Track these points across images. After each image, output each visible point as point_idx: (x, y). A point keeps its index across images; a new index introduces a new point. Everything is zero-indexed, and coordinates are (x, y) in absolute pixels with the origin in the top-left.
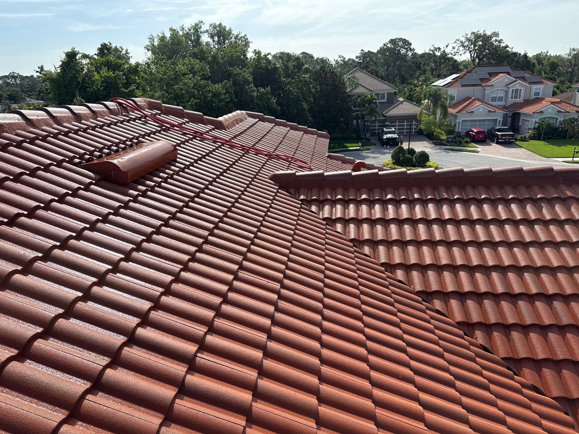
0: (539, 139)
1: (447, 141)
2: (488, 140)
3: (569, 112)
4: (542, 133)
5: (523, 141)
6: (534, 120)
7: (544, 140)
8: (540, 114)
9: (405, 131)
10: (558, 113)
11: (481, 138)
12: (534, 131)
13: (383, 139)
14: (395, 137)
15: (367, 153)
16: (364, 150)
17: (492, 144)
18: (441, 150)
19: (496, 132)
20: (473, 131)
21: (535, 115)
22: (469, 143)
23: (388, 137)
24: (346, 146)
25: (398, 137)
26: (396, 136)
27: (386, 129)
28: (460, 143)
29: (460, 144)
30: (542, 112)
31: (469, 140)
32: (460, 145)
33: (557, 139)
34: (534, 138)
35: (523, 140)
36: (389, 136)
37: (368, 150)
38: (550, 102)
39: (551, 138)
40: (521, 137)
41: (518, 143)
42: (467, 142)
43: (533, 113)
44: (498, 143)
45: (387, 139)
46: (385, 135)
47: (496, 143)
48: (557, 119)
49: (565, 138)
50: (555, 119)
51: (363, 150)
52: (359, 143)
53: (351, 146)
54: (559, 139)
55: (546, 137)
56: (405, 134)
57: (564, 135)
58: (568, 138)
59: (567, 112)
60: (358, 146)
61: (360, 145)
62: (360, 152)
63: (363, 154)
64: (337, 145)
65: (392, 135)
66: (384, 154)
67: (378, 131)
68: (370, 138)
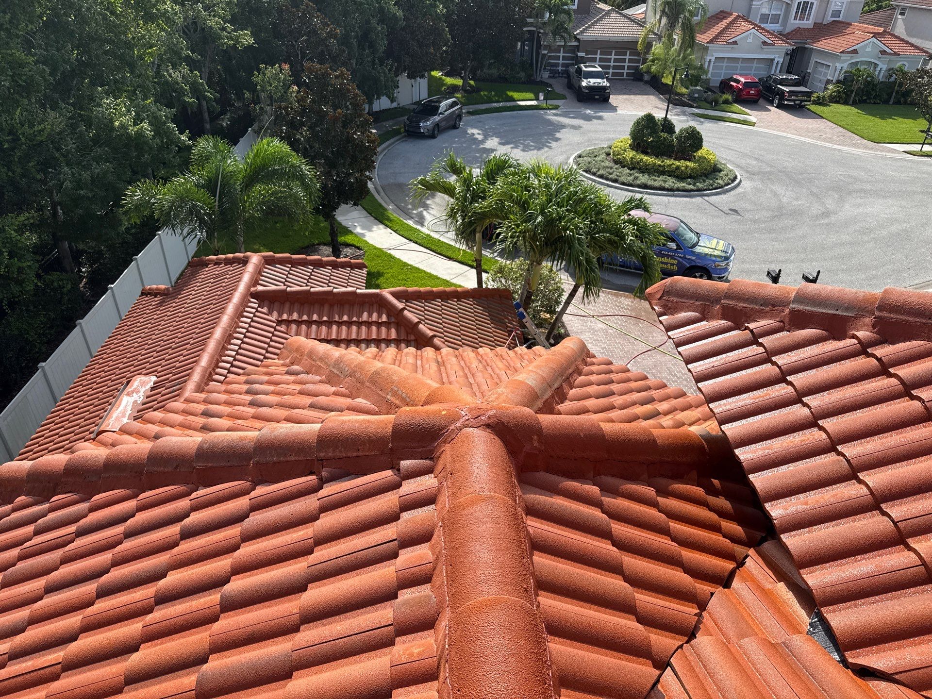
0: (845, 103)
1: (692, 98)
2: (761, 101)
3: (899, 55)
4: (852, 92)
5: (820, 104)
6: (839, 66)
7: (854, 104)
8: (852, 55)
10: (880, 55)
11: (753, 95)
12: (838, 87)
13: (580, 87)
15: (555, 115)
16: (549, 109)
17: (769, 107)
18: (685, 115)
19: (779, 86)
20: (737, 81)
21: (844, 57)
22: (730, 103)
23: (591, 84)
24: (512, 97)
25: (608, 85)
26: (604, 83)
27: (586, 67)
28: (717, 103)
29: (714, 104)
30: (855, 51)
31: (730, 98)
32: (716, 108)
33: (875, 103)
34: (836, 99)
35: (820, 102)
36: (592, 81)
37: (556, 108)
38: (872, 33)
39: (865, 102)
40: (818, 97)
41: (813, 108)
42: (726, 102)
43: (841, 52)
44: (780, 106)
45: (591, 88)
46: (585, 81)
47: (776, 107)
48: (876, 65)
49: (886, 102)
50: (873, 65)
51: (546, 109)
52: (540, 94)
53: (521, 98)
54: (878, 104)
55: (857, 99)
57: (885, 96)
58: (891, 102)
59: (895, 54)
60: (537, 99)
61: (542, 97)
62: (542, 112)
63: (550, 117)
64: (493, 93)
65: (599, 80)
66: (588, 118)
67: (564, 69)
68: (550, 81)
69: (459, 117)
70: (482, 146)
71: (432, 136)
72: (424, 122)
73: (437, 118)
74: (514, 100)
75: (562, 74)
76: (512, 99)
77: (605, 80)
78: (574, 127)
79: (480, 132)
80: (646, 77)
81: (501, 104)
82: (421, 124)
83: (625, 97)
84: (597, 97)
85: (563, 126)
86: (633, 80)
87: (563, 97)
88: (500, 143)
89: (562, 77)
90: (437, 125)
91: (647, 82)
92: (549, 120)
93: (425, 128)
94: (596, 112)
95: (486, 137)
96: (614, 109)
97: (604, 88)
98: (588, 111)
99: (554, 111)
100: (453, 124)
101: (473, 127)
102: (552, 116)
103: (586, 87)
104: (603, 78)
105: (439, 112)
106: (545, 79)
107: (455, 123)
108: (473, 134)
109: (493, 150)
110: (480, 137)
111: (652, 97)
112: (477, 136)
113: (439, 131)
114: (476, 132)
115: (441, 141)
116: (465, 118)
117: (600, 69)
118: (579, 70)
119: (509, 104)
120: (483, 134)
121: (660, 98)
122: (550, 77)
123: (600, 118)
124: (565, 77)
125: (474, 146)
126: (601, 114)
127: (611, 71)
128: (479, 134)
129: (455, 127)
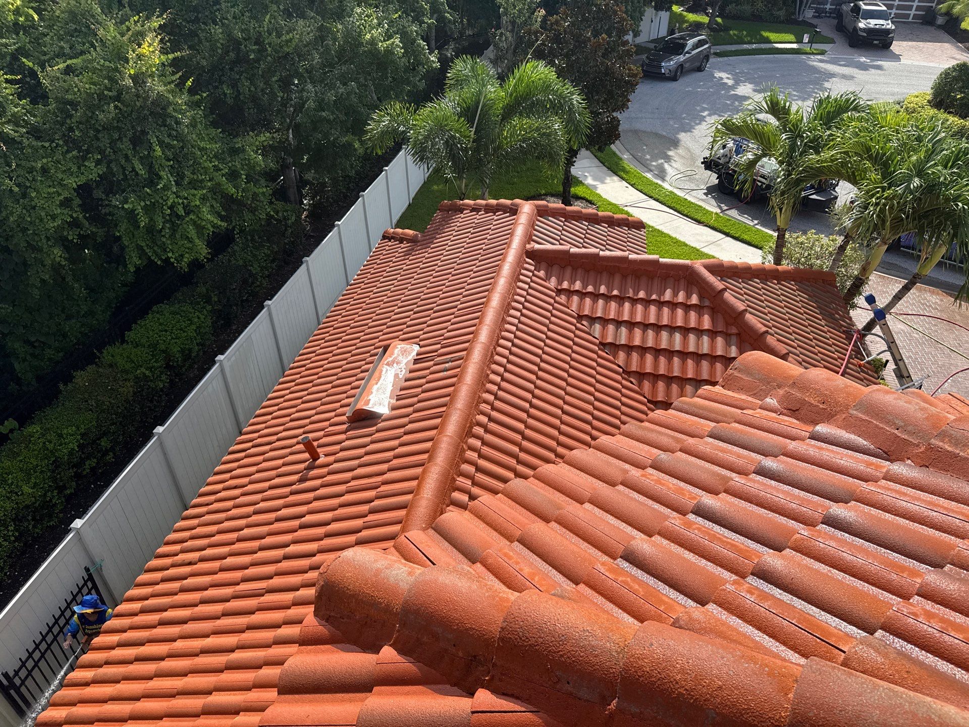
9: (913, 12)
13: (855, 29)
14: (889, 27)
15: (821, 61)
16: (813, 54)
23: (871, 26)
24: (768, 38)
25: (893, 27)
26: (888, 25)
27: (865, 4)
36: (873, 23)
37: (822, 53)
45: (870, 31)
46: (863, 21)
51: (810, 54)
52: (805, 35)
53: (783, 40)
56: (910, 20)
60: (799, 41)
61: (806, 39)
62: (804, 57)
63: (815, 63)
64: (745, 33)
65: (881, 22)
66: (864, 67)
67: (834, 7)
68: (814, 21)
69: (707, 58)
70: (733, 92)
71: (673, 78)
72: (666, 62)
73: (681, 58)
74: (770, 42)
75: (831, 13)
76: (768, 41)
77: (889, 22)
78: (844, 77)
79: (729, 76)
80: (940, 21)
81: (754, 46)
82: (663, 64)
83: (910, 43)
84: (875, 42)
85: (832, 75)
86: (922, 24)
87: (832, 41)
88: (755, 91)
89: (829, 17)
90: (681, 66)
91: (940, 27)
92: (813, 67)
93: (667, 67)
94: (872, 61)
95: (737, 83)
96: (897, 58)
97: (888, 32)
98: (863, 59)
99: (819, 57)
100: (698, 66)
101: (721, 70)
102: (815, 61)
103: (864, 30)
104: (887, 20)
105: (686, 50)
106: (808, 18)
107: (701, 66)
108: (722, 79)
109: (746, 98)
110: (730, 82)
111: (946, 45)
112: (726, 81)
113: (682, 72)
114: (725, 77)
115: (685, 84)
116: (712, 60)
117: (884, 8)
118: (857, 9)
119: (763, 46)
120: (734, 79)
121: (958, 47)
122: (814, 17)
123: (879, 68)
124: (834, 18)
125: (723, 92)
126: (879, 63)
127: (894, 11)
128: (728, 78)
129: (700, 69)
